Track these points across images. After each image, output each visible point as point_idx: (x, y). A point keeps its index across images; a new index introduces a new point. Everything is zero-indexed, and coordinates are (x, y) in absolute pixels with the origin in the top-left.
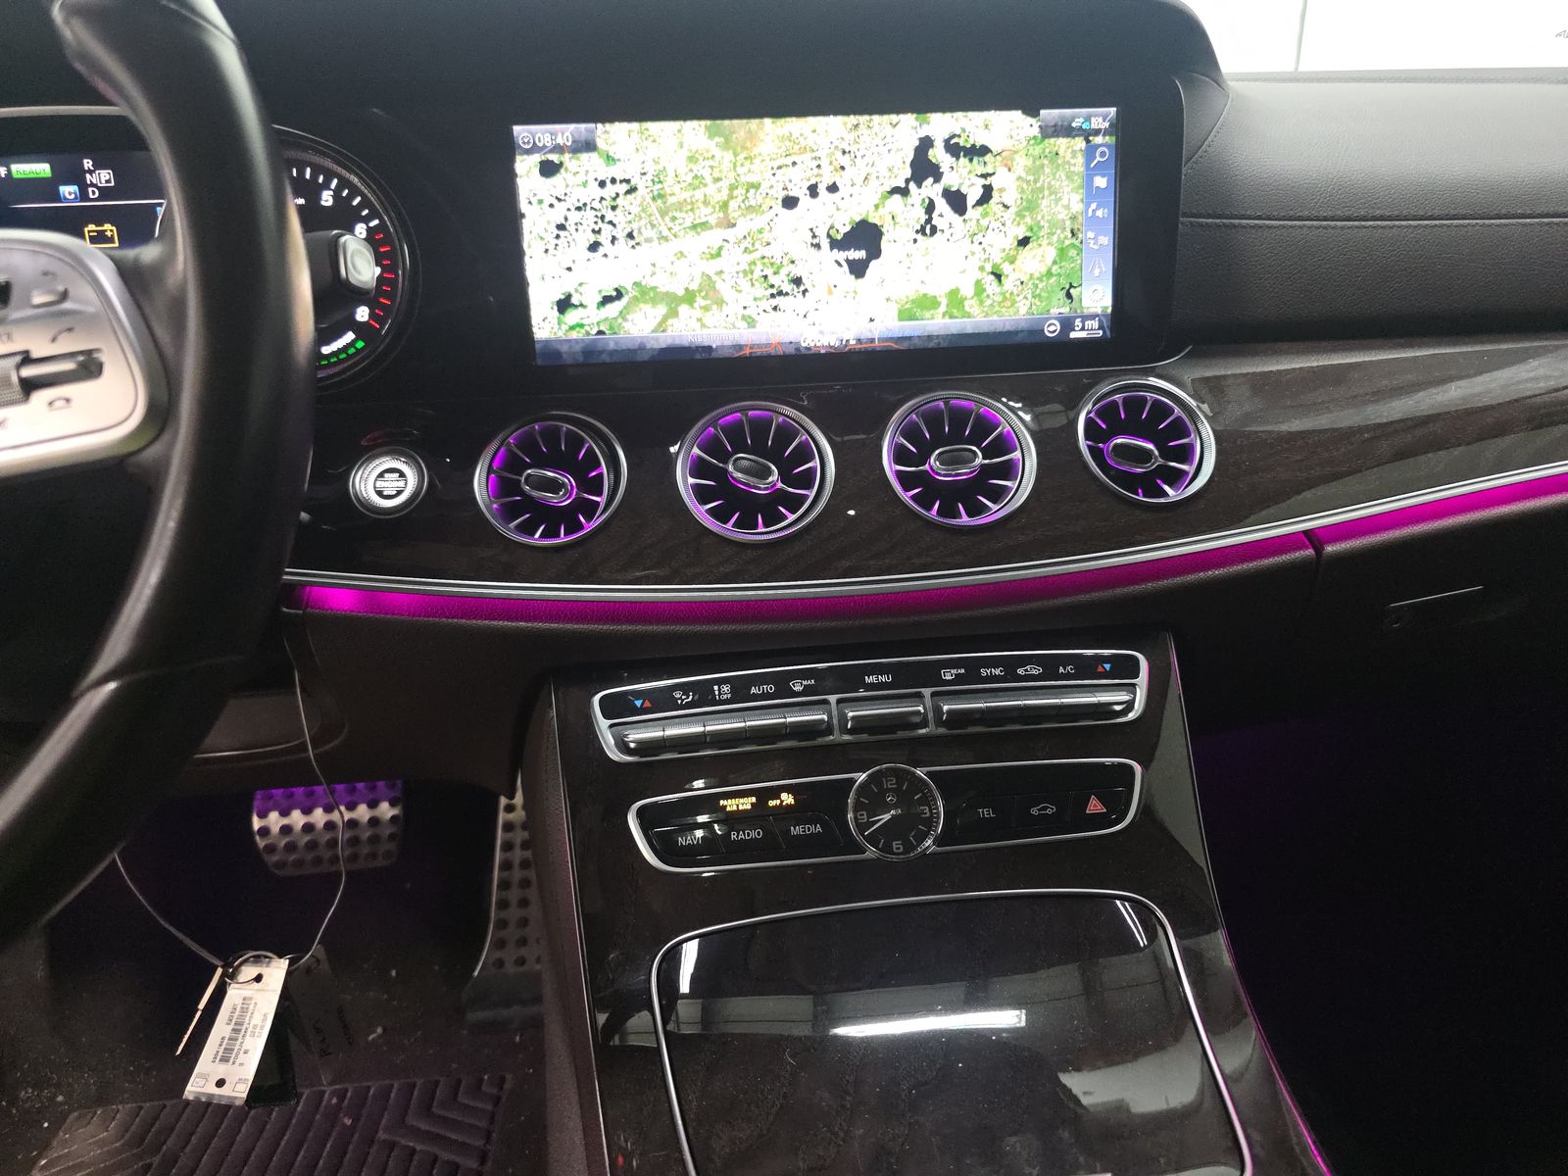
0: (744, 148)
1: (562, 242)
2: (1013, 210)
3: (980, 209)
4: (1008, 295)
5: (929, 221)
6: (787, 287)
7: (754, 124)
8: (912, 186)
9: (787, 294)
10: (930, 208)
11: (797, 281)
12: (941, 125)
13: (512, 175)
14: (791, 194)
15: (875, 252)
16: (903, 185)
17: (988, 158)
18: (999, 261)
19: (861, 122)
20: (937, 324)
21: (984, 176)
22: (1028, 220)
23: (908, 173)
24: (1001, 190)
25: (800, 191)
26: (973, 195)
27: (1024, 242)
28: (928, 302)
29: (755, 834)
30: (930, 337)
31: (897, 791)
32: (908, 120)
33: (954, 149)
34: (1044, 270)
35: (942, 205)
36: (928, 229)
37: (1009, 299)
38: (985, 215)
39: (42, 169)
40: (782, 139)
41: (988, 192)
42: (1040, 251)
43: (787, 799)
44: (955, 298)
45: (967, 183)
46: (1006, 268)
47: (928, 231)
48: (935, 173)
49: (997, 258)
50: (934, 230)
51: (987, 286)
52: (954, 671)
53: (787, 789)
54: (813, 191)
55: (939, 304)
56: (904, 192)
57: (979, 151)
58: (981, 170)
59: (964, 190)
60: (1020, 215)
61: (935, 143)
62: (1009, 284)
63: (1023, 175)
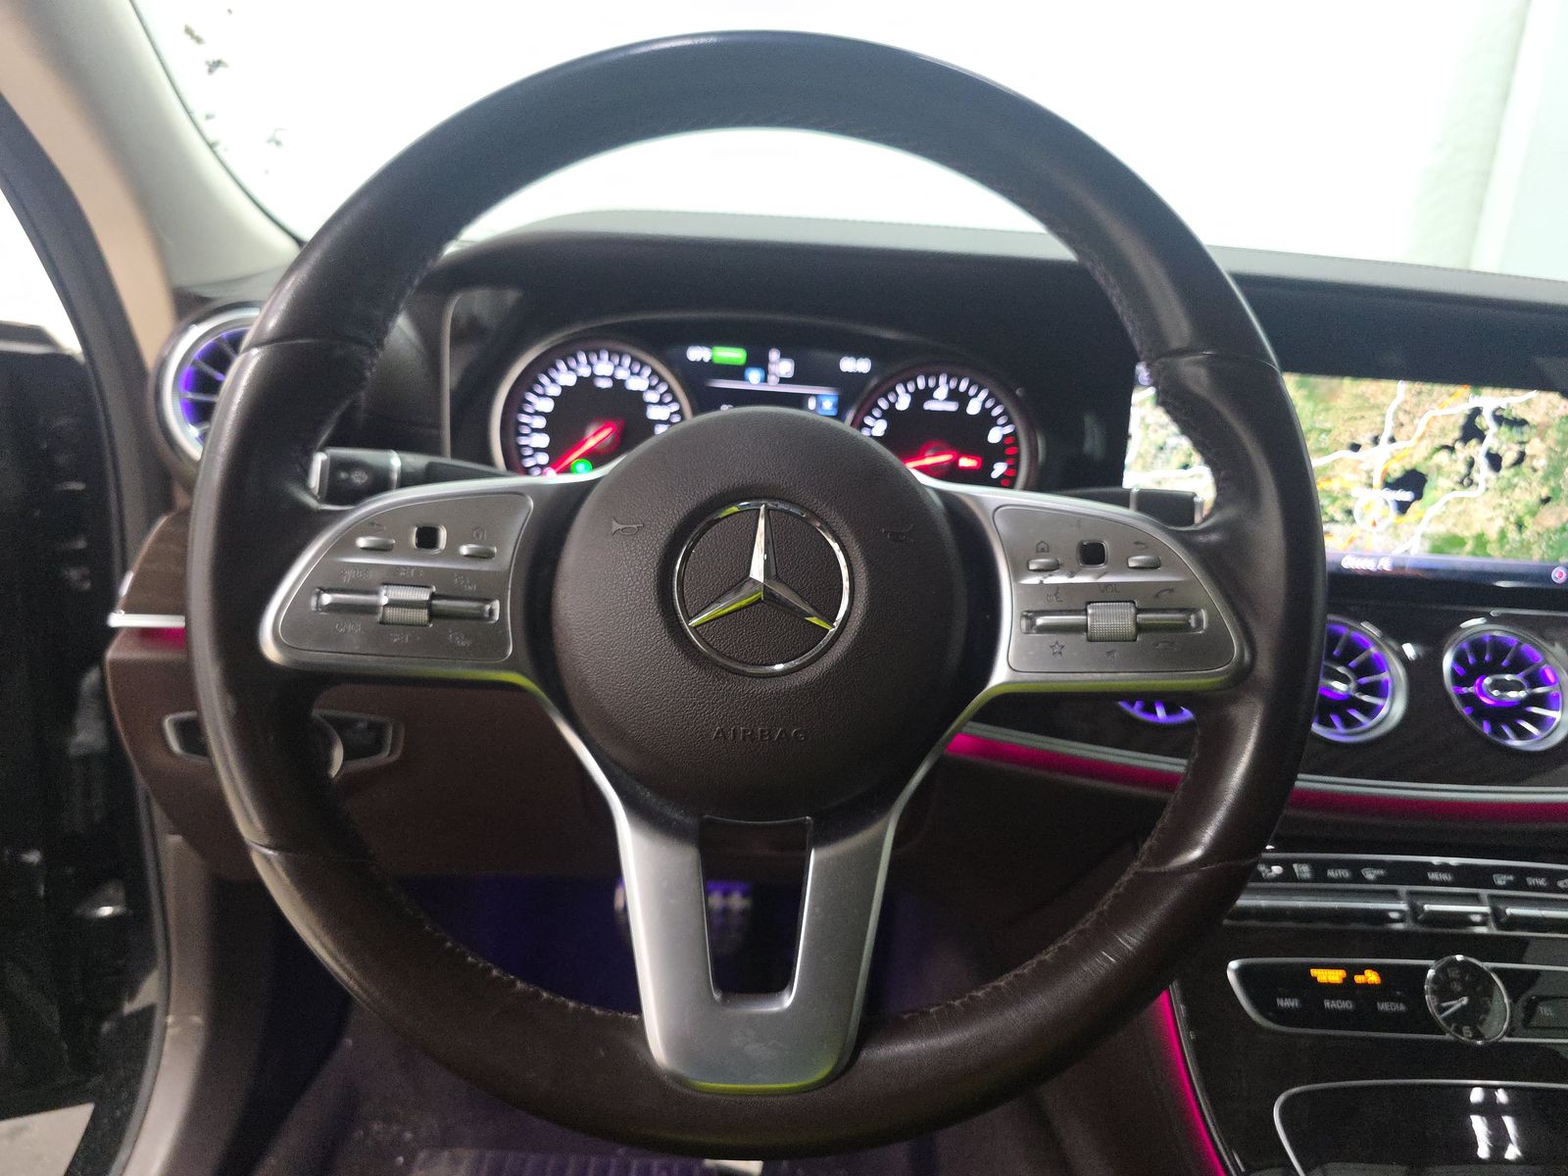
0: (1323, 400)
1: (1159, 462)
2: (1540, 473)
3: (1512, 470)
4: (1525, 544)
5: (1468, 474)
6: (1339, 516)
7: (1334, 382)
8: (1458, 446)
9: (1337, 521)
10: (1471, 464)
11: (1349, 512)
12: (1491, 400)
13: (1127, 405)
14: (1356, 442)
15: (1419, 496)
16: (1450, 444)
17: (1525, 428)
18: (1521, 513)
19: (1424, 390)
20: (1462, 559)
21: (1522, 443)
22: (1552, 483)
23: (1457, 434)
24: (1533, 457)
25: (1364, 439)
26: (1509, 458)
27: (1546, 500)
28: (1456, 542)
29: (1346, 1005)
30: (1454, 571)
31: (1461, 980)
32: (1463, 391)
33: (1499, 419)
34: (1559, 525)
35: (1482, 463)
36: (1467, 481)
37: (1526, 546)
38: (1516, 475)
39: (735, 355)
40: (1357, 396)
41: (1521, 458)
42: (1558, 509)
43: (1372, 977)
44: (1481, 541)
45: (1504, 447)
46: (1528, 521)
47: (1466, 482)
48: (1480, 436)
49: (1520, 508)
50: (1471, 482)
51: (1509, 535)
52: (1505, 877)
53: (1373, 967)
54: (1376, 441)
55: (1465, 544)
56: (1451, 449)
57: (1519, 423)
58: (1518, 438)
59: (1501, 453)
60: (1546, 478)
61: (1483, 413)
62: (1527, 534)
63: (1553, 446)
